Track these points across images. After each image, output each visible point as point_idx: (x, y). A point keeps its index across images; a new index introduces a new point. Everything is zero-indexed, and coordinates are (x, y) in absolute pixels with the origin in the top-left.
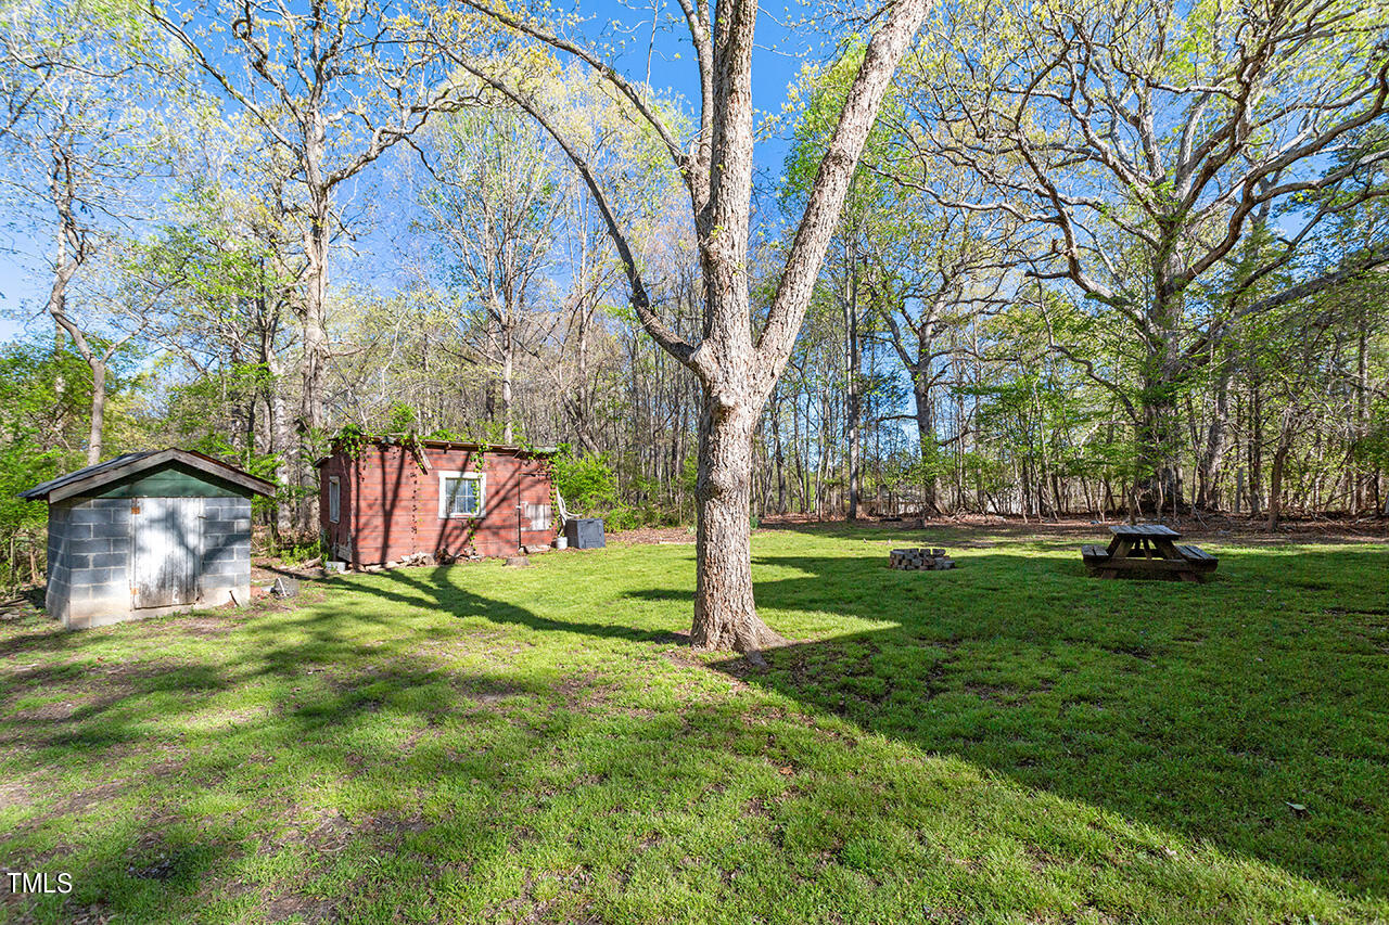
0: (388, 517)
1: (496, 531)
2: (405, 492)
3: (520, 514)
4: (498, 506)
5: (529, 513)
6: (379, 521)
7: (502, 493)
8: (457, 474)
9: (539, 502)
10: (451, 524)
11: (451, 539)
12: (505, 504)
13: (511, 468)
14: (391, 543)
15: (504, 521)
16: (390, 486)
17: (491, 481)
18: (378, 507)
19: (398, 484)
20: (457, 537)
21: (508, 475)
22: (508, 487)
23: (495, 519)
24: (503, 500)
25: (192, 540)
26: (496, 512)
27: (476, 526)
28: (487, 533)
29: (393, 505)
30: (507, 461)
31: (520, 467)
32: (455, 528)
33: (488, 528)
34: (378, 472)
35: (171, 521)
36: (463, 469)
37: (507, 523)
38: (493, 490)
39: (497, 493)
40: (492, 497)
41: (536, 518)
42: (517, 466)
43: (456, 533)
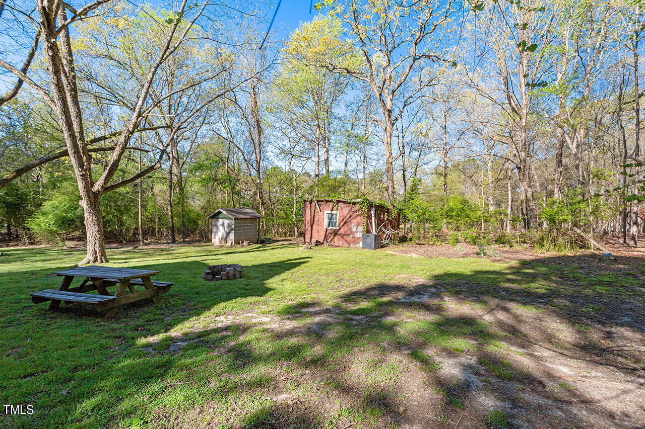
0: (312, 226)
1: (342, 236)
2: (316, 219)
3: (350, 229)
4: (343, 225)
5: (354, 229)
6: (310, 228)
7: (345, 220)
8: (330, 212)
9: (358, 225)
10: (328, 231)
11: (328, 237)
12: (345, 225)
13: (348, 209)
14: (313, 236)
15: (345, 232)
16: (312, 216)
17: (341, 215)
18: (310, 223)
19: (314, 216)
20: (330, 237)
21: (347, 212)
22: (347, 217)
23: (342, 231)
24: (345, 223)
26: (343, 228)
27: (335, 233)
28: (339, 236)
29: (313, 224)
30: (347, 206)
31: (351, 209)
32: (329, 233)
33: (340, 234)
34: (310, 211)
36: (332, 210)
37: (346, 233)
38: (342, 219)
39: (343, 220)
40: (341, 222)
41: (357, 232)
42: (350, 208)
43: (330, 235)
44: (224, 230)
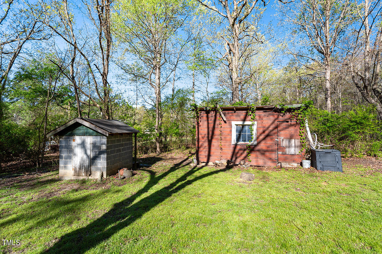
0: (210, 142)
1: (263, 153)
2: (217, 132)
3: (278, 144)
4: (264, 139)
5: (285, 143)
6: (206, 144)
7: (267, 132)
8: (241, 123)
9: (291, 137)
10: (238, 147)
11: (238, 155)
12: (269, 138)
13: (272, 118)
14: (212, 154)
15: (268, 147)
16: (211, 129)
17: (260, 126)
18: (206, 138)
19: (214, 128)
20: (241, 154)
21: (270, 122)
22: (271, 128)
23: (262, 146)
24: (268, 136)
25: (89, 152)
26: (263, 143)
27: (252, 149)
28: (258, 153)
29: (212, 138)
30: (269, 114)
31: (278, 118)
32: (240, 149)
33: (259, 151)
34: (206, 123)
35: (83, 145)
36: (244, 120)
37: (269, 149)
38: (261, 131)
39: (264, 132)
40: (261, 134)
41: (289, 147)
42: (276, 116)
43: (241, 152)
44: (86, 153)
